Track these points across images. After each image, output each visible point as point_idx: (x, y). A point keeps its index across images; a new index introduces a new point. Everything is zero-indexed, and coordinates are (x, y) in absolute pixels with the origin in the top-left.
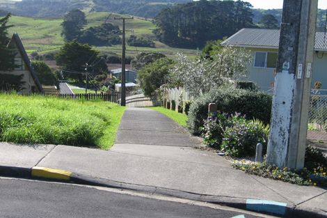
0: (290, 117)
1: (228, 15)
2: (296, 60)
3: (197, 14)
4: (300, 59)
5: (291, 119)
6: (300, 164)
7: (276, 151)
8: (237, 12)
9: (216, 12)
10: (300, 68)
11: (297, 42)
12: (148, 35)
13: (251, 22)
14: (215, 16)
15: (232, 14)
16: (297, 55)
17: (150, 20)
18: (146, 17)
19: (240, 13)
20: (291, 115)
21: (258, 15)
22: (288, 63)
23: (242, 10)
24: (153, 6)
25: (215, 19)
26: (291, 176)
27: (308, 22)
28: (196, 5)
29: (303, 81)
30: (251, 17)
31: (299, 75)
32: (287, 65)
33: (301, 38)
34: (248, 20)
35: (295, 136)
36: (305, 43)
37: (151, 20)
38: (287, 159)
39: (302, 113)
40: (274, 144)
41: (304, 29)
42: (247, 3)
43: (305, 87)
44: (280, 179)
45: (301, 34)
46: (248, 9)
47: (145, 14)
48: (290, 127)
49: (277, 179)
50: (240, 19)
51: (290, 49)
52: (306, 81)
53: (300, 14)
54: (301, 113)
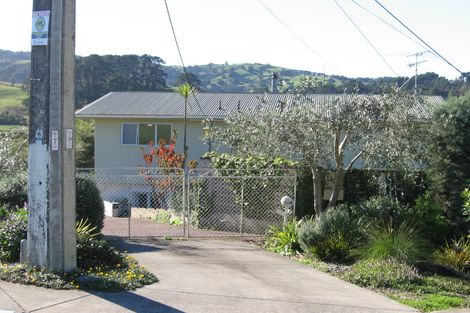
0: (46, 200)
1: (131, 76)
2: (48, 125)
3: (86, 76)
4: (54, 125)
5: (48, 203)
6: (71, 264)
7: (38, 247)
8: (144, 71)
9: (113, 72)
10: (54, 136)
11: (48, 103)
12: (15, 108)
13: (164, 84)
14: (112, 78)
15: (135, 74)
16: (48, 120)
17: (18, 86)
18: (13, 82)
19: (148, 72)
20: (48, 198)
21: (174, 74)
22: (41, 132)
23: (150, 67)
24: (23, 65)
25: (112, 81)
26: (49, 279)
27: (62, 75)
28: (84, 63)
29: (62, 153)
30: (163, 77)
31: (55, 146)
32: (39, 133)
33: (52, 97)
34: (159, 82)
35: (58, 225)
36: (59, 102)
37: (20, 85)
38: (48, 257)
39: (65, 196)
40: (34, 239)
41: (56, 84)
42: (156, 58)
43: (65, 161)
44: (34, 284)
45: (52, 92)
46: (159, 65)
47: (12, 77)
48: (48, 214)
49: (29, 283)
50: (148, 81)
51: (42, 112)
52: (65, 153)
53: (49, 67)
54: (62, 194)
